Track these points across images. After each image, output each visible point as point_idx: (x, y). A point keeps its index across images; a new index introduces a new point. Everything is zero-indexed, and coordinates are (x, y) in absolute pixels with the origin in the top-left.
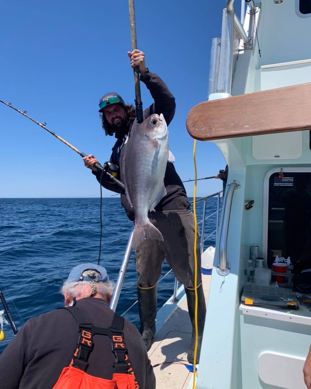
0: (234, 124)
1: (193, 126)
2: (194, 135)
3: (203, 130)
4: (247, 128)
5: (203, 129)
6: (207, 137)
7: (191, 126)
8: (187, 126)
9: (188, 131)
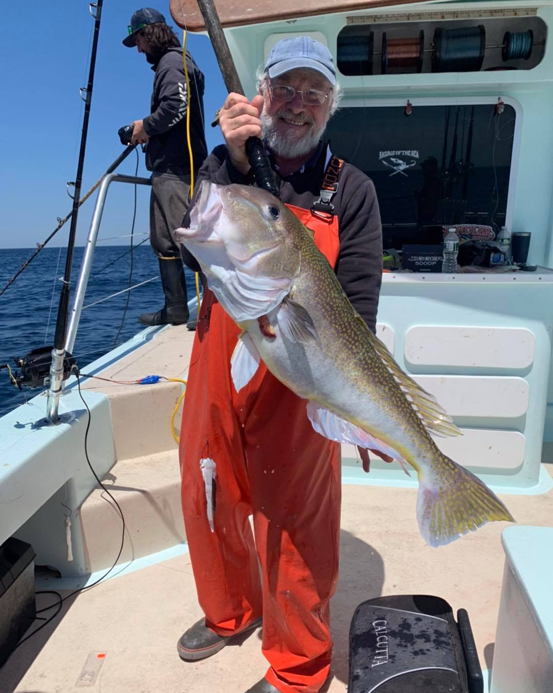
0: (233, 7)
1: (180, 10)
2: (181, 22)
3: (194, 16)
4: (250, 13)
5: (193, 14)
6: (199, 25)
7: (177, 11)
8: (170, 10)
9: (173, 18)
